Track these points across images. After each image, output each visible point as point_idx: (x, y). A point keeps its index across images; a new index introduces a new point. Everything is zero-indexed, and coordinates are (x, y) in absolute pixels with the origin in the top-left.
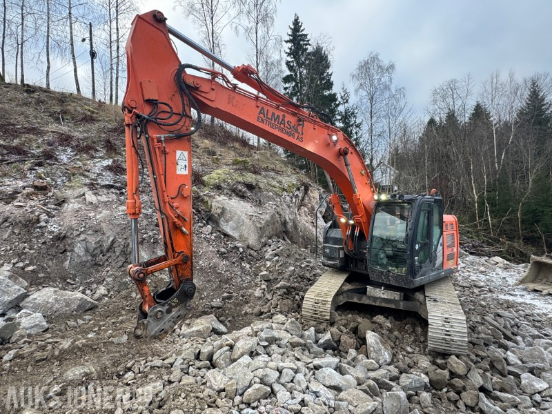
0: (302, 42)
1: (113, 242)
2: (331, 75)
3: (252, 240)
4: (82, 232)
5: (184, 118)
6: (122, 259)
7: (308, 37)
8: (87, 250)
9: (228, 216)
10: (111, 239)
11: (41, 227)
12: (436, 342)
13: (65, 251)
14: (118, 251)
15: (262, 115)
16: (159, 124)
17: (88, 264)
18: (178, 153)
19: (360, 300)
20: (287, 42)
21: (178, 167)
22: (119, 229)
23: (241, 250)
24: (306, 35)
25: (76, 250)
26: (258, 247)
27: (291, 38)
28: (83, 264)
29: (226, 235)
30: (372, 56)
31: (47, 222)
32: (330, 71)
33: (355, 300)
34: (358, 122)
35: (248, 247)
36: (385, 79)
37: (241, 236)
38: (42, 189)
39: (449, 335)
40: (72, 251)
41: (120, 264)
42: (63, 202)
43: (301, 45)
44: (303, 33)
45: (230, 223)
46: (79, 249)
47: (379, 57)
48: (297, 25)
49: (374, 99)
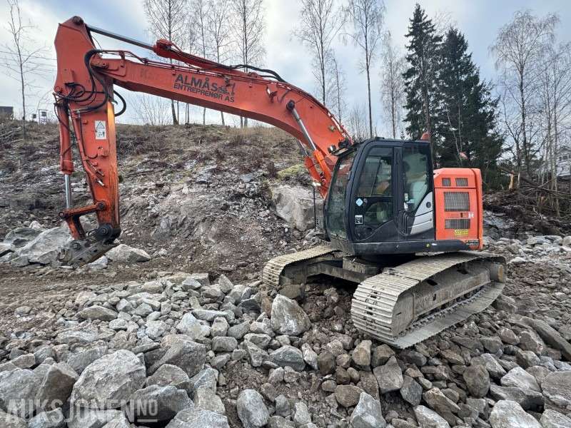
0: (425, 31)
1: (185, 219)
2: (470, 56)
3: (299, 222)
4: (167, 213)
5: (94, 94)
6: (188, 232)
7: (433, 23)
8: (168, 225)
9: (283, 201)
10: (184, 217)
11: (147, 210)
12: (360, 321)
13: (155, 225)
14: (187, 226)
15: (180, 82)
16: (76, 101)
17: (167, 235)
18: (97, 123)
19: (330, 272)
20: (407, 36)
21: (97, 134)
22: (191, 211)
23: (286, 230)
24: (429, 22)
25: (162, 224)
26: (303, 228)
27: (412, 30)
28: (164, 235)
29: (279, 218)
30: (520, 15)
31: (153, 206)
32: (467, 52)
33: (327, 272)
34: (493, 99)
35: (295, 228)
36: (543, 39)
37: (291, 219)
38: (160, 186)
39: (371, 314)
40: (159, 225)
41: (186, 235)
42: (168, 193)
43: (425, 34)
44: (426, 20)
45: (284, 208)
46: (163, 224)
47: (532, 14)
48: (418, 14)
49: (525, 68)
